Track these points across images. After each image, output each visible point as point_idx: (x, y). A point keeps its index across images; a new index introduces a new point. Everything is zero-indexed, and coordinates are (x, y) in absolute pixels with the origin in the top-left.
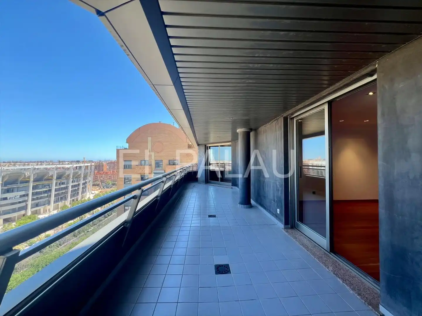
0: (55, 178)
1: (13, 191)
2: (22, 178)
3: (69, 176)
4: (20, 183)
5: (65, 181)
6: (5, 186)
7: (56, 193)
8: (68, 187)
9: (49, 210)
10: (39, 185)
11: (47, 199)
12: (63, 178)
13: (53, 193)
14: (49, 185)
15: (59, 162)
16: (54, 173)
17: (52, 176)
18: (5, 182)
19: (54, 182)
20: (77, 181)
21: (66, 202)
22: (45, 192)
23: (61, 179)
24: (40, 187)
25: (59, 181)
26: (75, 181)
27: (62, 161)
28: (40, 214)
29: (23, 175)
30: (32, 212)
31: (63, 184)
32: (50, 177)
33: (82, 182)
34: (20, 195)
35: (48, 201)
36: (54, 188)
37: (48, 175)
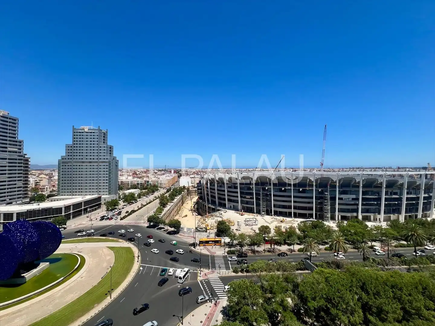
0: (385, 186)
1: (347, 194)
2: (353, 183)
3: (402, 185)
4: (352, 187)
5: (398, 191)
6: (341, 188)
7: (386, 203)
8: (402, 198)
9: (379, 219)
10: (368, 192)
11: (377, 207)
12: (394, 188)
13: (383, 202)
14: (378, 193)
15: (399, 168)
16: (383, 181)
17: (381, 183)
18: (341, 184)
19: (384, 191)
20: (415, 194)
21: (400, 216)
22: (374, 200)
23: (392, 188)
24: (370, 193)
25: (390, 190)
26: (412, 193)
27: (402, 167)
28: (370, 221)
29: (354, 180)
30: (363, 216)
31: (395, 194)
32: (379, 184)
33: (423, 195)
34: (352, 198)
35: (378, 210)
36: (384, 197)
37: (377, 182)
